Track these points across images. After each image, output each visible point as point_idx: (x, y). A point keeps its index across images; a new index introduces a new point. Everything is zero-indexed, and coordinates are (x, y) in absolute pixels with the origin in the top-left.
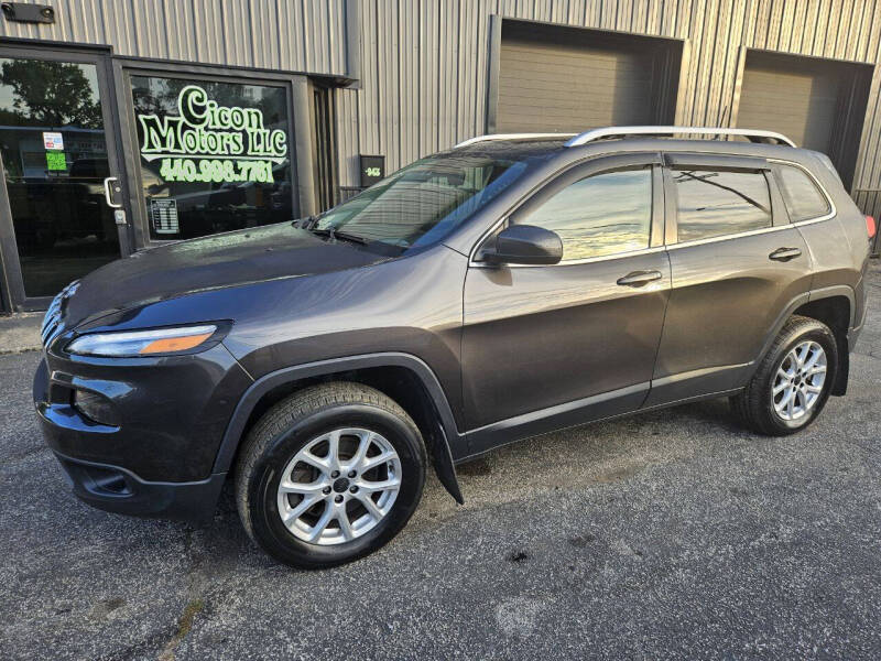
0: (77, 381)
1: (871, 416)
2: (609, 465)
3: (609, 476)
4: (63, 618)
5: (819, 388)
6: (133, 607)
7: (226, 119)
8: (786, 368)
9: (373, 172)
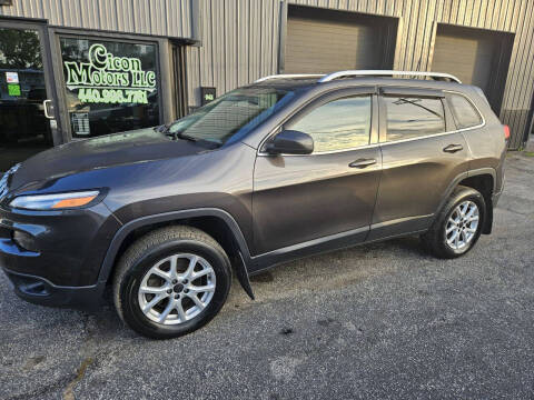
0: (15, 225)
1: (507, 247)
2: (345, 276)
3: (346, 282)
4: (7, 369)
5: (474, 230)
6: (51, 361)
8: (454, 218)
9: (208, 97)
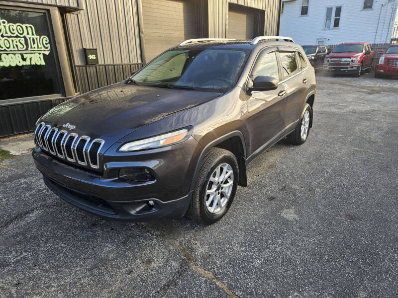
6: (158, 260)
7: (13, 30)
9: (92, 57)
